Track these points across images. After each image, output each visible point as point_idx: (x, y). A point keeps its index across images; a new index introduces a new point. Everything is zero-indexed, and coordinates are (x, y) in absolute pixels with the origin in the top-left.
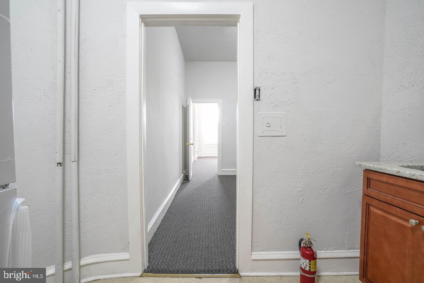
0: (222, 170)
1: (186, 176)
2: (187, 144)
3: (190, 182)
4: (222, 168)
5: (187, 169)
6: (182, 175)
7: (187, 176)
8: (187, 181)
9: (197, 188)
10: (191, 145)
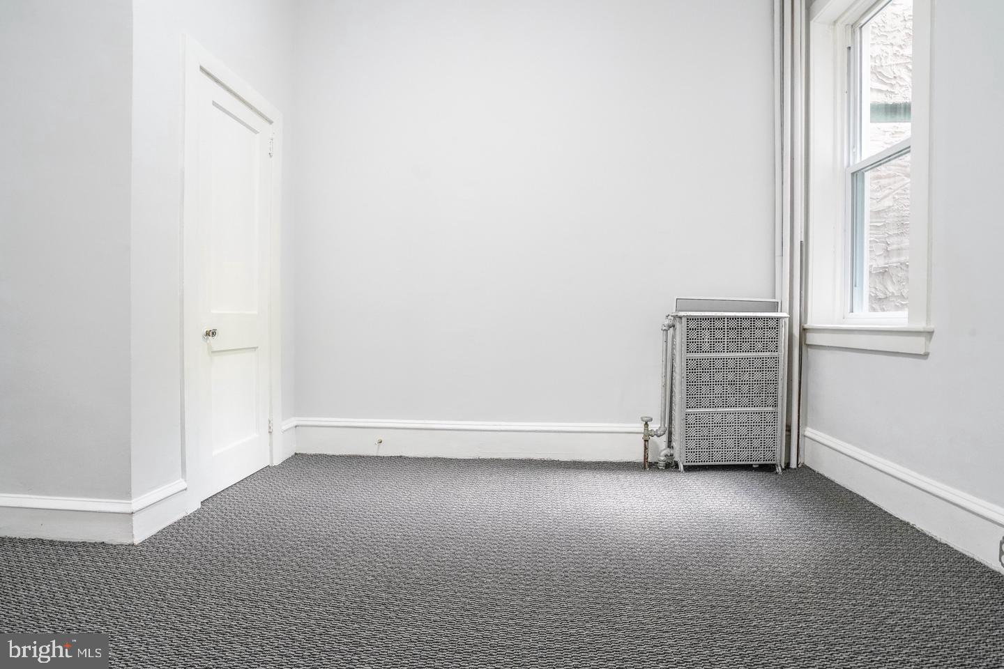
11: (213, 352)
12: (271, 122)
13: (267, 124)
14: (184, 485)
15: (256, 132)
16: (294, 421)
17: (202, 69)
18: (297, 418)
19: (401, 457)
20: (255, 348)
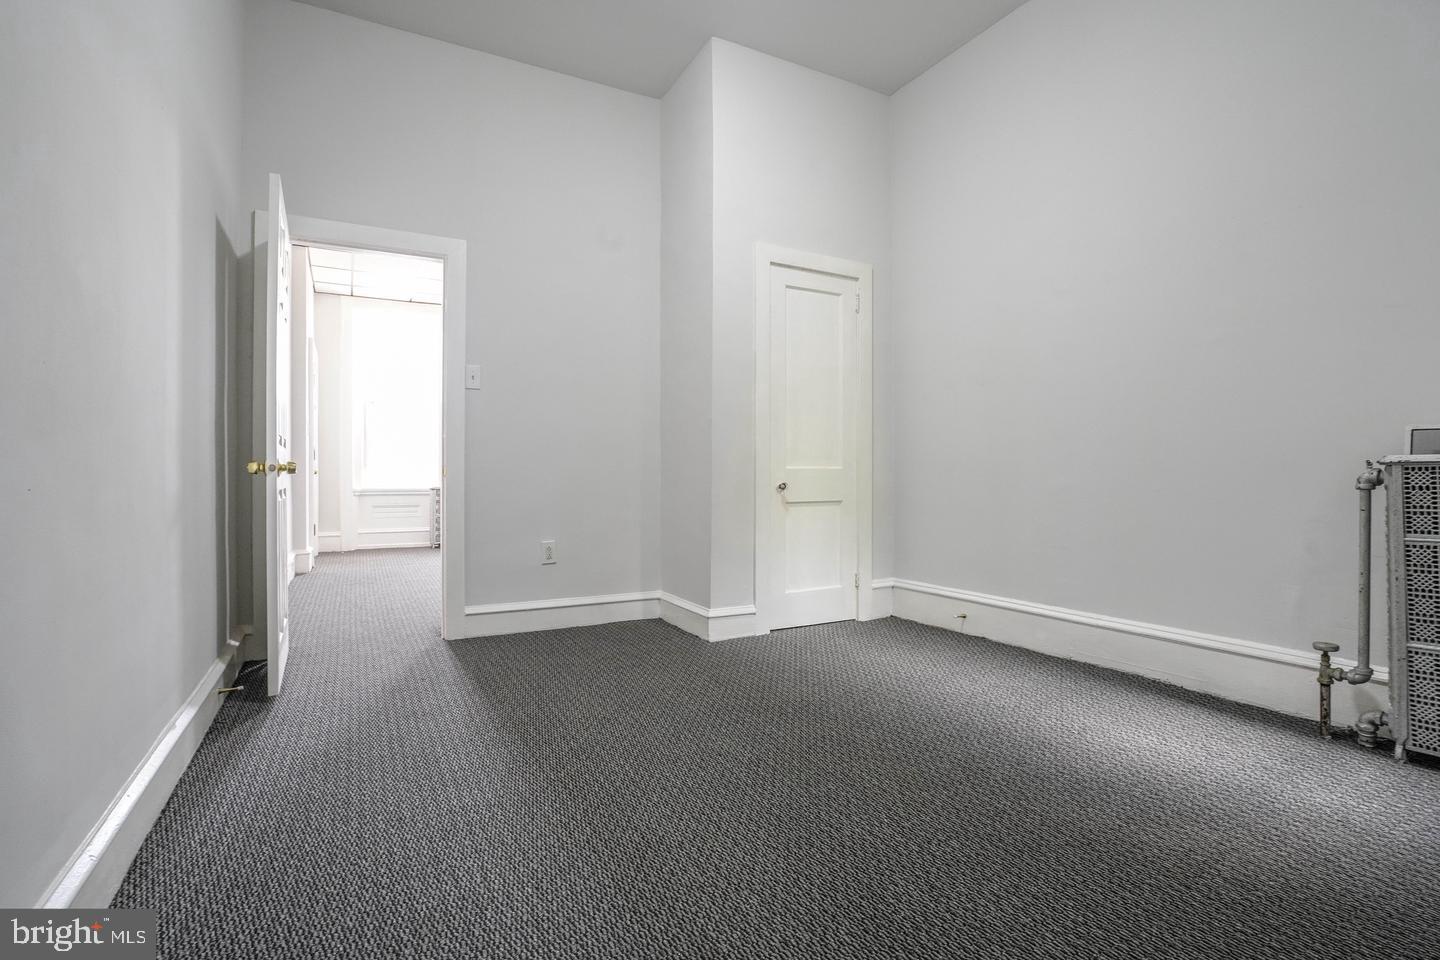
0: (470, 610)
1: (246, 665)
2: (253, 467)
3: (279, 709)
4: (468, 603)
5: (250, 621)
6: (220, 667)
7: (257, 662)
8: (256, 706)
9: (326, 754)
10: (284, 474)
11: (788, 503)
12: (856, 279)
13: (854, 282)
14: (753, 610)
15: (838, 295)
16: (890, 582)
17: (772, 263)
18: (895, 579)
19: (983, 638)
20: (840, 502)
